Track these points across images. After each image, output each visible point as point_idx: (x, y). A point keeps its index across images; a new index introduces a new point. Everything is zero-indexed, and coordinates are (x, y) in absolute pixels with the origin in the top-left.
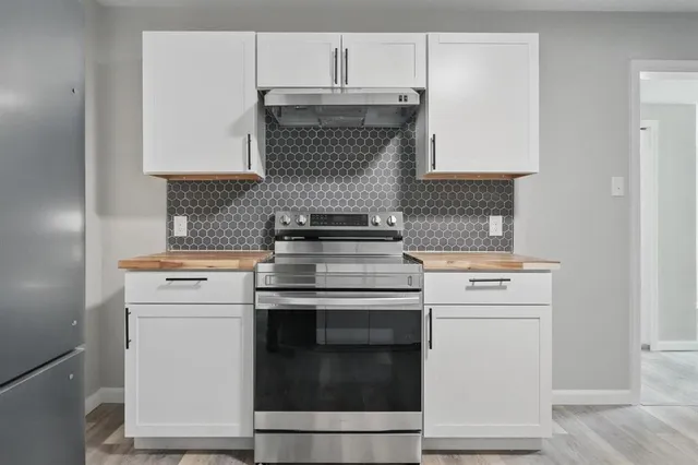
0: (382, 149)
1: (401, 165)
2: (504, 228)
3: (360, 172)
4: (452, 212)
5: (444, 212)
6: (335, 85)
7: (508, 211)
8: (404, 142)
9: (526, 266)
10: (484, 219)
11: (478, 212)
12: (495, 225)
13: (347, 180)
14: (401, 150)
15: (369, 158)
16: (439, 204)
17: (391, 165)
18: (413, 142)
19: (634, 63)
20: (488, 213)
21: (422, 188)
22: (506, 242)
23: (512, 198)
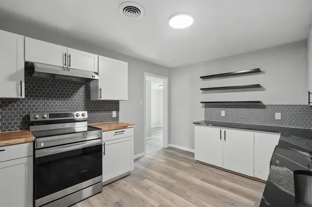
0: (78, 89)
1: (85, 95)
2: (117, 115)
3: (70, 97)
4: (102, 111)
5: (99, 111)
6: (65, 66)
7: (117, 110)
8: (86, 87)
9: (128, 127)
10: (111, 112)
11: (110, 110)
12: (114, 114)
13: (64, 100)
14: (85, 90)
15: (73, 92)
16: (98, 108)
17: (82, 95)
18: (89, 88)
19: (145, 73)
20: (112, 110)
21: (93, 103)
22: (117, 119)
23: (119, 106)
